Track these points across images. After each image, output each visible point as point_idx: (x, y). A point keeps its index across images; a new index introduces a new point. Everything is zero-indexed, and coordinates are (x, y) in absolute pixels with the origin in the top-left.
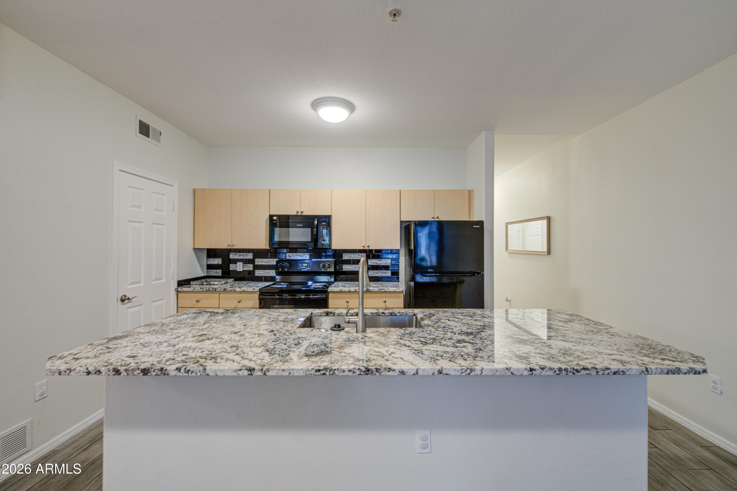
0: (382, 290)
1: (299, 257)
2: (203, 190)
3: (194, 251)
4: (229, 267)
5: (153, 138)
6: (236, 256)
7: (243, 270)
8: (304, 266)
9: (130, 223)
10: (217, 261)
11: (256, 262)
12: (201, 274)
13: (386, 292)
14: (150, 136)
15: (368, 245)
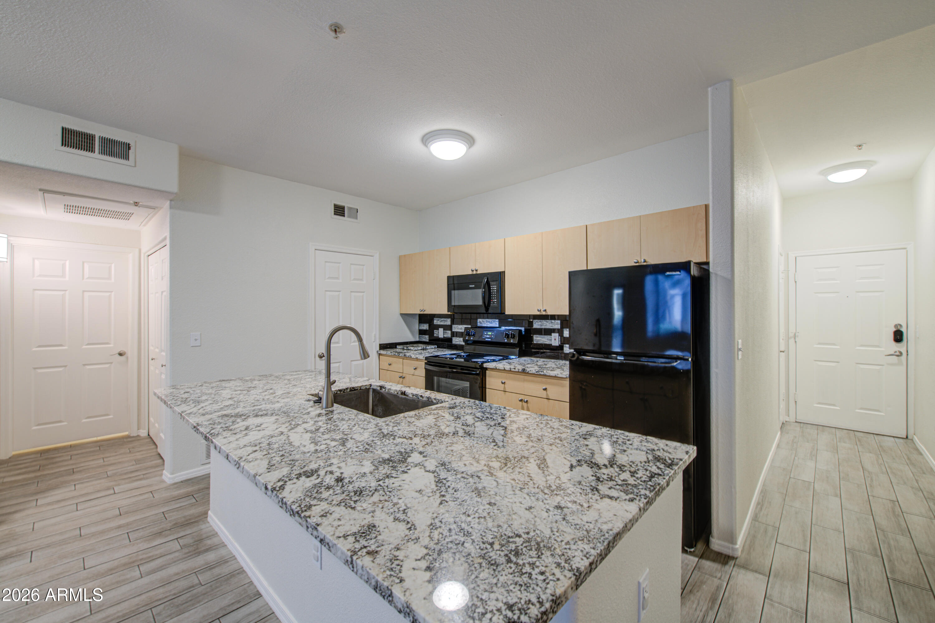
0: (540, 373)
1: (489, 324)
2: (405, 256)
3: (402, 317)
4: (433, 333)
5: (349, 216)
6: (439, 322)
7: (444, 337)
8: (488, 335)
9: (327, 293)
10: (425, 327)
11: (453, 328)
12: (412, 339)
13: (545, 375)
14: (346, 215)
15: (544, 309)
